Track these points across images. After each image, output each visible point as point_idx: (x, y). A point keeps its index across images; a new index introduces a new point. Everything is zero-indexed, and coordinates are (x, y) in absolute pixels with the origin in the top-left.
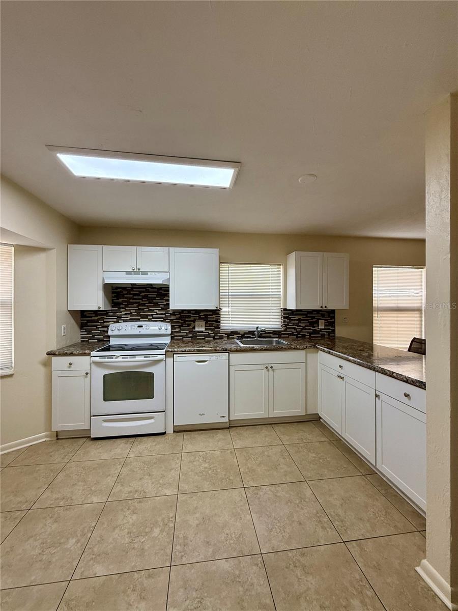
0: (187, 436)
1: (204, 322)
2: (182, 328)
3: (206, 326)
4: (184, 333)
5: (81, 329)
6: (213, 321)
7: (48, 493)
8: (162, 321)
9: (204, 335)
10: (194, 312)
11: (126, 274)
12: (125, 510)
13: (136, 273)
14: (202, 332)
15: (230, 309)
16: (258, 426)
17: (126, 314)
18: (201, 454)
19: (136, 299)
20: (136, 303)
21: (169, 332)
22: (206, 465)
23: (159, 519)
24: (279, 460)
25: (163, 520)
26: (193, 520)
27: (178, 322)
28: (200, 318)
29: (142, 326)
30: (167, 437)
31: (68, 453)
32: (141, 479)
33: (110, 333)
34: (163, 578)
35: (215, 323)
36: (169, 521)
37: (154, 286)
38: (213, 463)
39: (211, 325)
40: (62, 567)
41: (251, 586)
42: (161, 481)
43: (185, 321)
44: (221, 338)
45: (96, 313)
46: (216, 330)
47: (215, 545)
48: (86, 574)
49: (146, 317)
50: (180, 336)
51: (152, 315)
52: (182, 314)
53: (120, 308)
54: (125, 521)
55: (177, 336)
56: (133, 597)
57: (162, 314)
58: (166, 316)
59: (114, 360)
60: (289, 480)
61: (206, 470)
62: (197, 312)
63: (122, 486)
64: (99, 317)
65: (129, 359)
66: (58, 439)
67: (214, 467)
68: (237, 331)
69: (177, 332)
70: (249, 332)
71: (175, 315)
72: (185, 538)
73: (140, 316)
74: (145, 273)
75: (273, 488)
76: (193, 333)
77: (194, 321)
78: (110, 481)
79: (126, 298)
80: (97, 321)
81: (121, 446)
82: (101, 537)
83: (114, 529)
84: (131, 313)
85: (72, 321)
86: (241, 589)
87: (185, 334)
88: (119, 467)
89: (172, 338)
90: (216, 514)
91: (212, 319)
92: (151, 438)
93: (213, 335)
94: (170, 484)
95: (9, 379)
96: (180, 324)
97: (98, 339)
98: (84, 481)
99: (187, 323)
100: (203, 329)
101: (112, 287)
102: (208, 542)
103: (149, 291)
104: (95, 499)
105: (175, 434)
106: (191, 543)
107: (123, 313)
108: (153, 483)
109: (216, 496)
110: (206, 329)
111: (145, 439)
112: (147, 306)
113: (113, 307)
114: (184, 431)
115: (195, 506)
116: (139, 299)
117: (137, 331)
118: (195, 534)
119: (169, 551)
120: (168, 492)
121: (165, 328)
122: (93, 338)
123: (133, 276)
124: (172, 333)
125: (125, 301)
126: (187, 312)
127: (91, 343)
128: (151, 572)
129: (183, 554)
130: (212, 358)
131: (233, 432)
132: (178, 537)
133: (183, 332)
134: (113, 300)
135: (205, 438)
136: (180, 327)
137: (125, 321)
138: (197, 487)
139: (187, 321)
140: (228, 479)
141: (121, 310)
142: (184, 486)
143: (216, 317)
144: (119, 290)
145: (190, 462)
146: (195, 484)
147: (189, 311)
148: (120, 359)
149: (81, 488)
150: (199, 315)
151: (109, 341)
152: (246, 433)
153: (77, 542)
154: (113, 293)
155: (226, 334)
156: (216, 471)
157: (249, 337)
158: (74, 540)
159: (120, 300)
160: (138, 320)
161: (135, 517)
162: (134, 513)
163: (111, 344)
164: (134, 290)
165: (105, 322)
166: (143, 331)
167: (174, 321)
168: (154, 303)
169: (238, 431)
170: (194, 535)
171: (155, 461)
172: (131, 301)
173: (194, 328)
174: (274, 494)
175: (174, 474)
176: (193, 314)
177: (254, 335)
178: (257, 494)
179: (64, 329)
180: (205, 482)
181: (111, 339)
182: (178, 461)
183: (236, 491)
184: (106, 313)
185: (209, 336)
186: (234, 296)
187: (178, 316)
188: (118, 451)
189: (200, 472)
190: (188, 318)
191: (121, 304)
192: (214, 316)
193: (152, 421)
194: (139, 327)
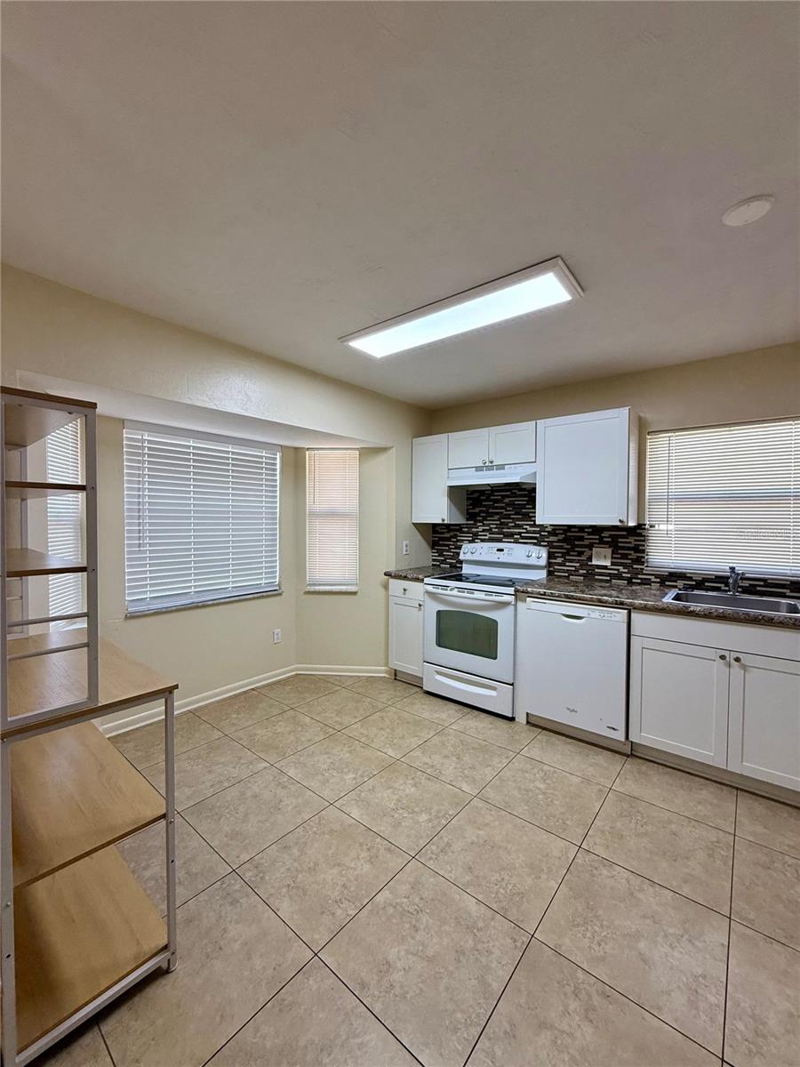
0: (544, 737)
1: (610, 550)
2: (567, 557)
3: (612, 558)
4: (571, 566)
5: (433, 548)
6: (629, 549)
7: (359, 725)
8: (535, 544)
9: (609, 575)
10: (590, 530)
11: (476, 471)
12: (410, 778)
13: (490, 468)
14: (605, 567)
15: (671, 527)
16: (697, 779)
17: (484, 531)
18: (546, 767)
19: (497, 508)
20: (497, 514)
21: (543, 562)
22: (542, 786)
23: (435, 808)
24: (695, 850)
25: (438, 811)
26: (471, 834)
27: (561, 547)
28: (602, 542)
29: (502, 550)
30: (513, 726)
31: (396, 697)
32: (446, 756)
33: (462, 557)
34: (400, 862)
35: (632, 552)
36: (444, 816)
37: (523, 487)
38: (554, 789)
39: (624, 556)
40: (333, 790)
41: (487, 952)
42: (466, 771)
43: (574, 546)
44: (646, 582)
45: (448, 527)
46: (635, 566)
47: (477, 877)
48: (344, 808)
49: (511, 535)
50: (564, 571)
51: (520, 534)
52: (568, 534)
53: (476, 521)
54: (402, 788)
55: (559, 571)
56: (364, 854)
57: (534, 532)
58: (541, 535)
59: (448, 592)
60: (686, 890)
61: (537, 791)
62: (597, 530)
63: (423, 753)
64: (452, 534)
65: (466, 595)
66: (395, 679)
67: (552, 794)
68: (685, 574)
69: (559, 564)
70: (717, 577)
71: (556, 535)
72: (449, 845)
73: (503, 534)
74: (501, 467)
75: (636, 881)
76: (588, 568)
77: (590, 547)
78: (415, 742)
79: (485, 506)
80: (449, 539)
81: (451, 712)
82: (373, 787)
83: (389, 788)
84: (491, 529)
85: (419, 537)
86: (471, 942)
87: (573, 569)
88: (432, 733)
89: (550, 573)
90: (506, 848)
91: (629, 545)
92: (492, 718)
93: (629, 575)
94: (474, 780)
95: (353, 597)
96: (565, 551)
97: (450, 564)
98: (393, 730)
99: (576, 549)
100: (608, 563)
101: (467, 491)
102: (470, 868)
103: (514, 495)
104: (391, 752)
105: (528, 727)
106: (450, 854)
107: (481, 529)
108: (455, 768)
109: (526, 829)
110: (613, 564)
111: (483, 715)
112: (513, 519)
113: (468, 520)
114: (544, 729)
115: (487, 821)
116: (502, 508)
117: (496, 556)
118: (462, 850)
119: (422, 843)
120: (465, 787)
121: (539, 555)
122: (443, 562)
123: (485, 473)
124: (549, 564)
125: (483, 512)
126: (576, 530)
127: (443, 568)
128: (392, 848)
129: (434, 856)
130: (593, 615)
131: (631, 765)
132: (441, 838)
133: (570, 564)
134: (468, 509)
135: (572, 752)
136: (564, 555)
137: (483, 541)
138: (507, 803)
139: (578, 546)
140: (561, 821)
141: (479, 524)
142: (490, 793)
143: (636, 540)
144: (476, 495)
145: (523, 771)
146: (507, 799)
147: (581, 528)
148: (455, 592)
149: (386, 735)
150: (600, 536)
151: (461, 568)
152: (657, 776)
153: (355, 779)
154: (468, 499)
155: (656, 576)
156: (552, 801)
157: (718, 589)
158: (354, 776)
159: (477, 510)
160: (499, 540)
161: (413, 790)
162: (415, 785)
163: (463, 572)
164: (496, 494)
165: (458, 541)
166: (503, 557)
167: (555, 544)
168: (524, 514)
169: (644, 768)
170: (459, 849)
171: (475, 746)
172: (490, 511)
173: (590, 559)
174: (629, 889)
175: (488, 773)
176: (589, 534)
177: (727, 584)
178: (596, 869)
179: (406, 546)
180: (523, 805)
181: (464, 565)
182: (505, 761)
183: (563, 844)
184: (459, 528)
185: (619, 576)
186: (682, 499)
187: (561, 537)
188: (444, 716)
189: (525, 790)
190: (578, 541)
191: (477, 514)
192: (631, 539)
193: (493, 693)
194: (498, 550)
